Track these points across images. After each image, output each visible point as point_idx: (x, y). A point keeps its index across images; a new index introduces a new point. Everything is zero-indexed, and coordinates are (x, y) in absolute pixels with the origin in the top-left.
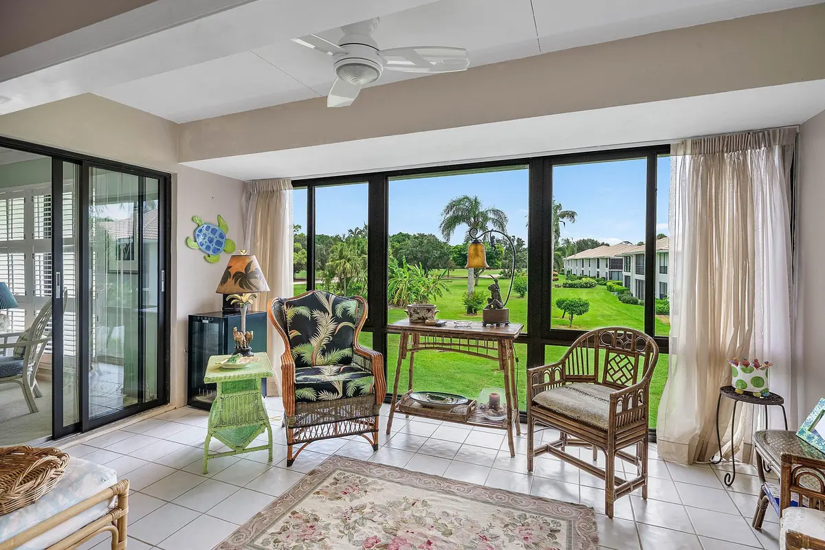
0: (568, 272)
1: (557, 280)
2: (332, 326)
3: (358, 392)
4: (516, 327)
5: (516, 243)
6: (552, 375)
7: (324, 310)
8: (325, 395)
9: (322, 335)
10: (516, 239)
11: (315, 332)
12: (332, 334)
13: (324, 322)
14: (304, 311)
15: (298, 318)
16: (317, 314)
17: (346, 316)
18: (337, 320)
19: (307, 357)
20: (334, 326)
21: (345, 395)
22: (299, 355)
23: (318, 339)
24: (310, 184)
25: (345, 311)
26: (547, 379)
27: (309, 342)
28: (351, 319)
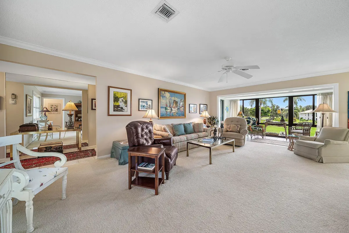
0: (301, 118)
1: (296, 121)
2: (253, 122)
3: (260, 130)
4: (287, 122)
5: (276, 107)
6: (294, 129)
8: (256, 130)
10: (276, 106)
11: (250, 123)
14: (248, 119)
16: (250, 120)
17: (254, 121)
18: (253, 121)
21: (259, 130)
24: (243, 100)
25: (254, 120)
26: (293, 129)
28: (255, 121)
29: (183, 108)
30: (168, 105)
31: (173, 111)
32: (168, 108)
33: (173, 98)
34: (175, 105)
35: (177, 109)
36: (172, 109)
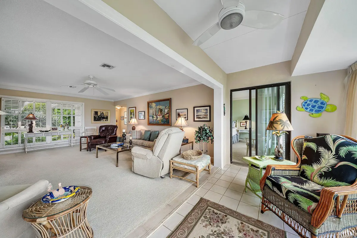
7: (329, 149)
9: (323, 165)
11: (318, 161)
12: (332, 167)
13: (327, 157)
14: (313, 146)
15: (308, 149)
16: (321, 149)
17: (350, 157)
19: (308, 173)
20: (336, 162)
22: (303, 170)
23: (319, 166)
25: (349, 153)
27: (312, 165)
29: (168, 115)
30: (155, 114)
31: (158, 119)
32: (154, 116)
33: (158, 107)
34: (160, 113)
35: (162, 116)
36: (157, 117)
